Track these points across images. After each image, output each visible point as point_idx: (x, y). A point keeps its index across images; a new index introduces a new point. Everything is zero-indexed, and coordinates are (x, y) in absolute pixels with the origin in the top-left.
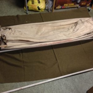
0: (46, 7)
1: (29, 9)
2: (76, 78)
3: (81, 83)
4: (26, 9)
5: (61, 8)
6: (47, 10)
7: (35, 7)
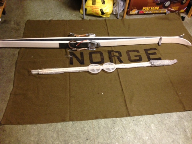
0: (114, 11)
1: (88, 12)
2: (152, 123)
3: (161, 133)
4: (83, 12)
5: (138, 12)
6: (115, 15)
7: (97, 9)
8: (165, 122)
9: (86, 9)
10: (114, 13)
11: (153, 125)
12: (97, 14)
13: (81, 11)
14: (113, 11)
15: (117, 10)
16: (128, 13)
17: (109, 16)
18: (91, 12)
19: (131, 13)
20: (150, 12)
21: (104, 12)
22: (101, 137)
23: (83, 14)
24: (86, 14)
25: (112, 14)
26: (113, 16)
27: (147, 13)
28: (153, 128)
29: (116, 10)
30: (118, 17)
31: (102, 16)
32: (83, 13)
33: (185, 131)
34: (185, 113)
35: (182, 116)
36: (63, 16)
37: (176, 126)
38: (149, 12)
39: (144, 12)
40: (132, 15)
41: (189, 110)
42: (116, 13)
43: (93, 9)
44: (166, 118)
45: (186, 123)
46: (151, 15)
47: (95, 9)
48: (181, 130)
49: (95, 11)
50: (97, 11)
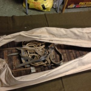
10: (54, 7)
13: (24, 4)
15: (57, 5)
17: (49, 10)
19: (69, 7)
46: (85, 8)
49: (37, 6)
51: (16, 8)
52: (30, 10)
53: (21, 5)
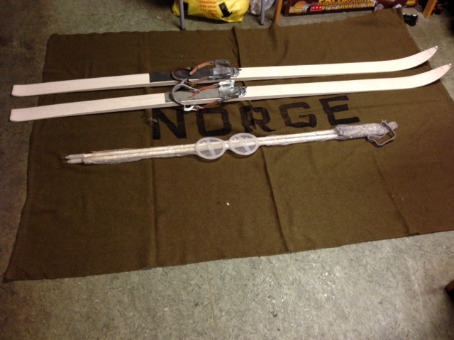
0: (253, 7)
1: (191, 12)
2: (337, 264)
3: (355, 284)
4: (180, 12)
5: (309, 9)
6: (256, 16)
7: (212, 5)
8: (364, 262)
9: (186, 5)
10: (254, 12)
11: (338, 267)
12: (213, 15)
13: (175, 8)
14: (250, 7)
15: (260, 4)
16: (285, 12)
17: (241, 20)
18: (198, 12)
19: (292, 10)
20: (337, 8)
21: (230, 10)
22: (226, 297)
23: (179, 17)
24: (187, 16)
25: (248, 13)
26: (250, 19)
27: (329, 9)
28: (338, 274)
29: (257, 5)
30: (263, 21)
31: (223, 19)
32: (179, 14)
33: (408, 278)
34: (408, 240)
35: (403, 247)
36: (132, 23)
37: (388, 269)
38: (333, 8)
39: (323, 8)
40: (295, 14)
41: (418, 234)
42: (256, 11)
43: (203, 4)
44: (367, 253)
45: (410, 263)
46: (339, 14)
47: (207, 5)
48: (400, 277)
49: (207, 9)
50: (212, 9)
51: (156, 17)
52: (191, 21)
53: (169, 11)
